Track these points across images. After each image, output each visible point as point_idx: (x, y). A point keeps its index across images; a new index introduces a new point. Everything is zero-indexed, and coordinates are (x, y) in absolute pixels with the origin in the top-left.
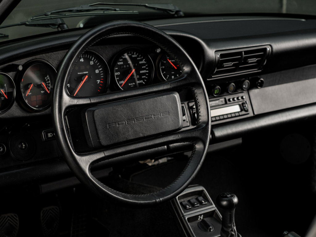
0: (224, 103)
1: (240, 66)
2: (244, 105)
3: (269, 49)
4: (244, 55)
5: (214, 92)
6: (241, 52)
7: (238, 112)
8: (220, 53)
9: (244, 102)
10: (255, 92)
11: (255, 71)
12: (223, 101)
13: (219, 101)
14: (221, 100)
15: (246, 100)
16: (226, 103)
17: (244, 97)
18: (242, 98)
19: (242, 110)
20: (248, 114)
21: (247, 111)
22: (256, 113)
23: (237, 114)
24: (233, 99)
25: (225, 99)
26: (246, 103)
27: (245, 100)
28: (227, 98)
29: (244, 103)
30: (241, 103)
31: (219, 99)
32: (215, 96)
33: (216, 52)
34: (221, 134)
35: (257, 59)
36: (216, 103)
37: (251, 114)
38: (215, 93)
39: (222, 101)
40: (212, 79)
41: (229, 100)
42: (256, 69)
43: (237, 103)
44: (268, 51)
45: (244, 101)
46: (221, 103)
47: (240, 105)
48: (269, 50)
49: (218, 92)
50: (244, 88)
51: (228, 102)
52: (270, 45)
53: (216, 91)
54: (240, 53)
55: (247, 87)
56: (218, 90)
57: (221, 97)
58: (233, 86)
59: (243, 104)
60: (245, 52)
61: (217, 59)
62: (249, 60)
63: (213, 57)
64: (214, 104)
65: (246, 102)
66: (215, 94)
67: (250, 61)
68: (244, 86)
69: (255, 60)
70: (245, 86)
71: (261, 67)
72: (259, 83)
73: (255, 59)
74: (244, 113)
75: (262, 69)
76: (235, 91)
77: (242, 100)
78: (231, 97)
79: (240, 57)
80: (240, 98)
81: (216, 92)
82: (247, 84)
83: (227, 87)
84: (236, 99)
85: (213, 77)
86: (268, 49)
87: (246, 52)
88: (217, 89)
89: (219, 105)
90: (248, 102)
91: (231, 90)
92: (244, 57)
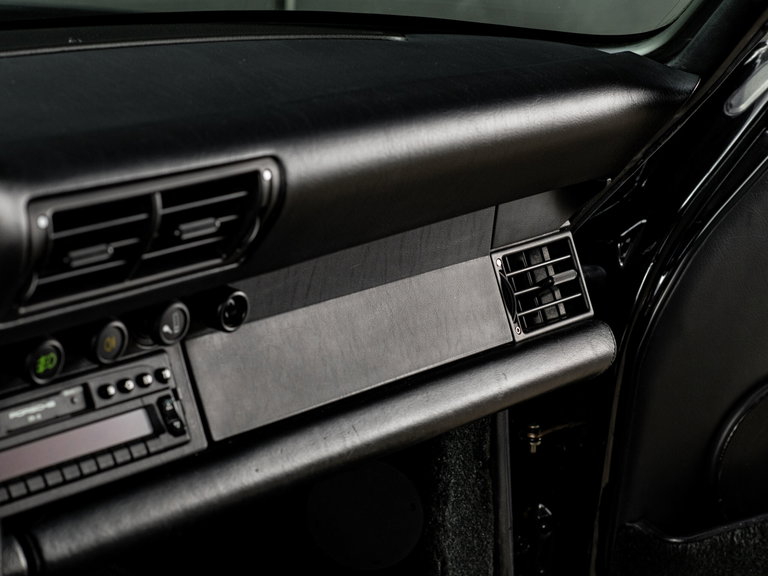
0: (80, 405)
1: (146, 256)
2: (169, 407)
3: (268, 174)
4: (165, 206)
5: (35, 365)
6: (149, 198)
7: (143, 440)
8: (50, 209)
9: (169, 392)
10: (210, 345)
11: (213, 267)
12: (76, 400)
13: (57, 398)
14: (67, 393)
15: (176, 383)
16: (90, 406)
17: (167, 374)
18: (158, 375)
19: (157, 431)
20: (186, 443)
21: (181, 432)
22: (217, 437)
23: (139, 450)
24: (121, 386)
25: (86, 387)
26: (177, 398)
27: (171, 384)
28: (94, 383)
29: (168, 397)
30: (152, 400)
31: (57, 393)
32: (40, 381)
33: (33, 206)
34: (70, 550)
35: (218, 223)
36: (47, 410)
37: (199, 443)
38: (41, 369)
39: (72, 400)
40: (21, 322)
41: (103, 392)
42: (217, 261)
43: (138, 403)
44: (266, 185)
45: (167, 388)
46: (68, 409)
47: (148, 409)
48: (271, 181)
49: (51, 366)
50: (167, 334)
51: (99, 402)
52: (276, 160)
53: (42, 360)
54: (146, 201)
55: (177, 330)
56: (53, 355)
57: (67, 383)
58: (117, 332)
59: (161, 402)
60: (165, 194)
61: (37, 236)
62: (184, 227)
63: (18, 226)
64: (35, 414)
65: (175, 391)
66: (40, 376)
67: (189, 231)
68: (166, 329)
69: (210, 225)
70: (172, 328)
71: (238, 251)
72: (230, 308)
73: (210, 221)
74: (166, 439)
75: (242, 260)
76: (128, 352)
77: (161, 386)
78: (110, 377)
79: (142, 216)
80: (149, 379)
81: (43, 364)
82: (176, 317)
83: (94, 340)
84: (130, 385)
85: (23, 310)
86: (267, 176)
87: (170, 197)
88: (46, 353)
89: (58, 419)
90: (185, 392)
91: (108, 350)
92: (165, 217)
